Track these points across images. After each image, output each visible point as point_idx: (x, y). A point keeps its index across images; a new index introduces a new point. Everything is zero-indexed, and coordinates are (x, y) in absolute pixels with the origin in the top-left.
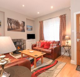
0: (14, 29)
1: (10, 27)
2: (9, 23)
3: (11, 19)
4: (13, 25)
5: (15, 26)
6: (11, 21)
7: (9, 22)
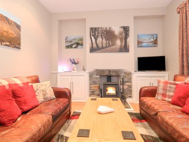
0: (103, 48)
1: (95, 46)
2: (93, 37)
3: (95, 29)
4: (99, 39)
5: (104, 41)
6: (97, 32)
7: (93, 35)
